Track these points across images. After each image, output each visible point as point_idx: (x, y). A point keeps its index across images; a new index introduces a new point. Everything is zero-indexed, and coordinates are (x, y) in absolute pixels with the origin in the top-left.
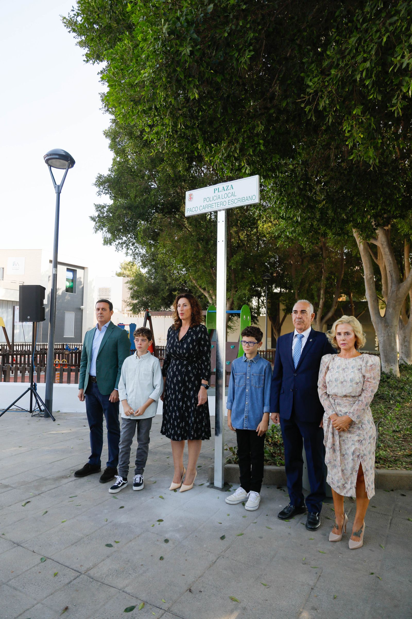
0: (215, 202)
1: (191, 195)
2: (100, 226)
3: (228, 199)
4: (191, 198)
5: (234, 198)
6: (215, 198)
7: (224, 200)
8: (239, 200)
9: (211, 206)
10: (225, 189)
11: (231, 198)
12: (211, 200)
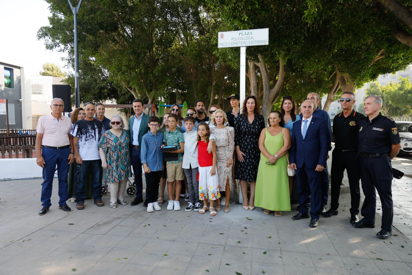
0: (240, 41)
1: (222, 35)
2: (42, 34)
3: (248, 40)
4: (222, 37)
5: (253, 40)
6: (240, 39)
7: (246, 40)
8: (256, 42)
9: (237, 43)
10: (247, 34)
11: (250, 40)
12: (237, 39)
